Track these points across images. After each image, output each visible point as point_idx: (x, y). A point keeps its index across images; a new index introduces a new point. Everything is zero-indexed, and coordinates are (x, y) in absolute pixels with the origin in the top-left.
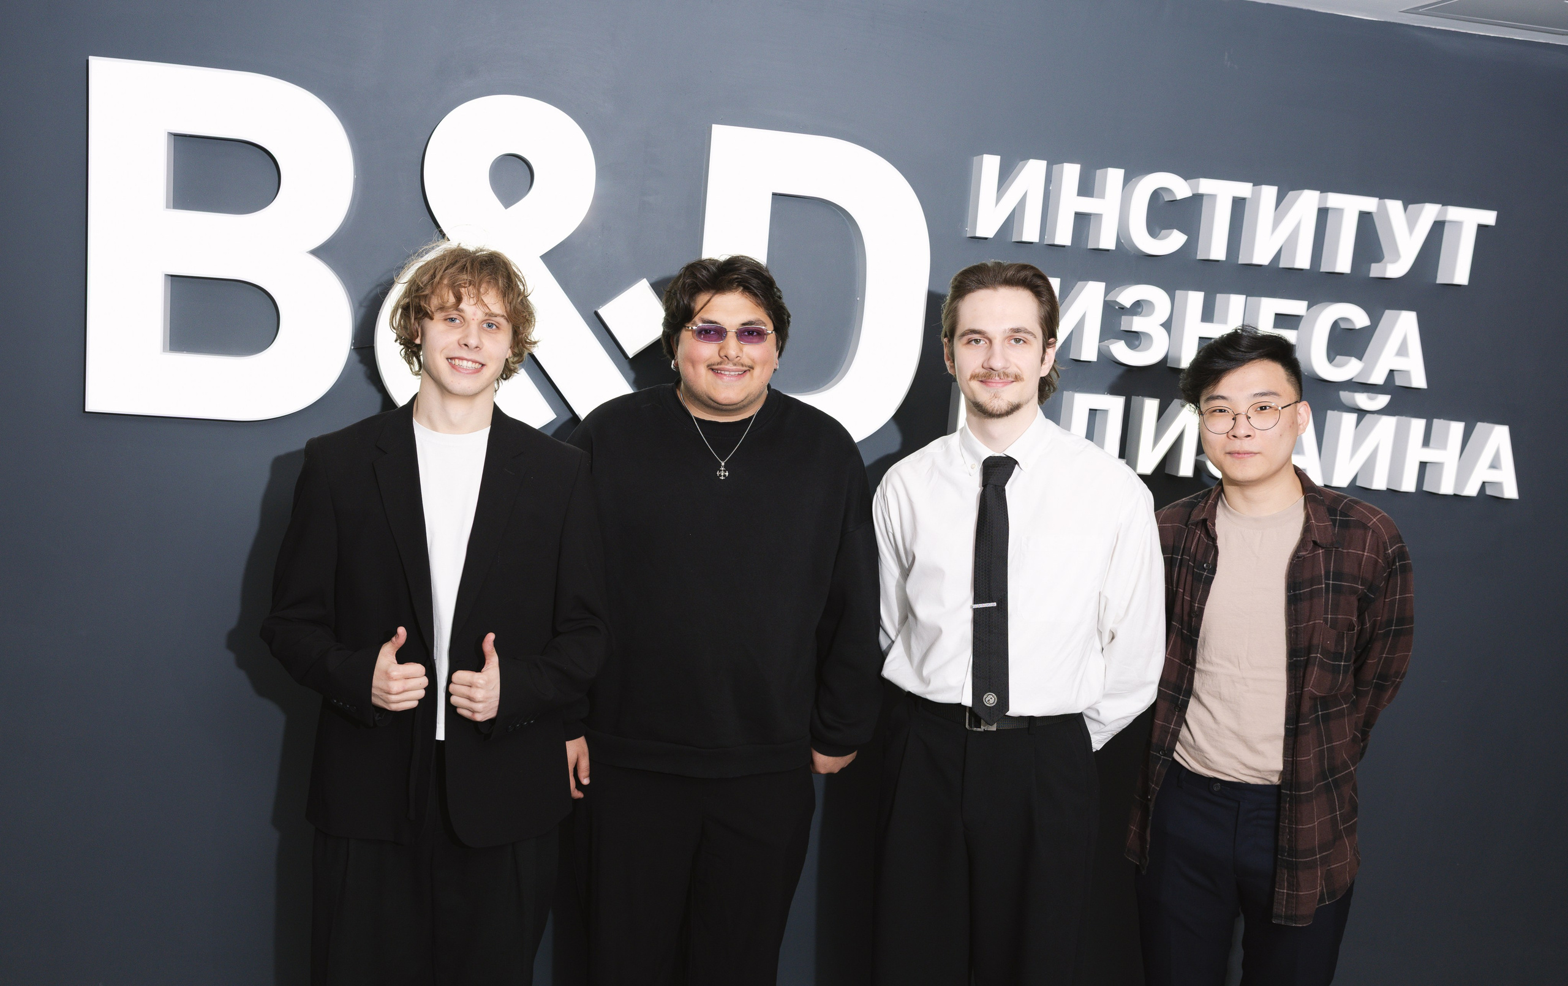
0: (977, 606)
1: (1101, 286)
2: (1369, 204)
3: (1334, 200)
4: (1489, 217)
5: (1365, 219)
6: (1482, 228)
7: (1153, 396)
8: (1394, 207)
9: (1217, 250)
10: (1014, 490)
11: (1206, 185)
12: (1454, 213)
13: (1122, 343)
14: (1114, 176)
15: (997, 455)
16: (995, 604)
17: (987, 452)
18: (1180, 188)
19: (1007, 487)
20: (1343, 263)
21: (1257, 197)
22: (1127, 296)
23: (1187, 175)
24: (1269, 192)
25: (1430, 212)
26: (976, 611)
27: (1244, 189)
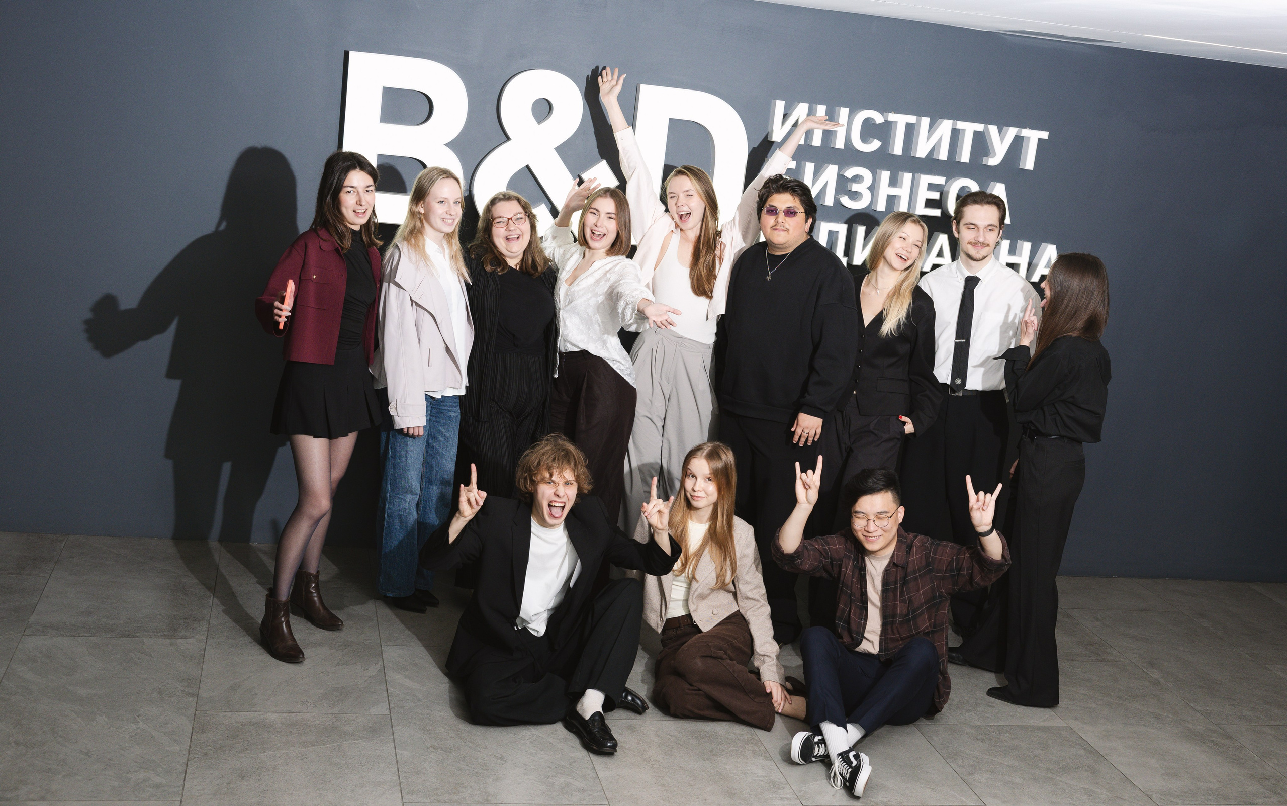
0: (956, 341)
1: (836, 167)
2: (980, 127)
3: (961, 125)
4: (1045, 135)
5: (977, 134)
6: (1040, 140)
7: (863, 224)
8: (993, 129)
9: (898, 150)
10: (978, 291)
11: (892, 117)
12: (1025, 132)
13: (846, 197)
14: (844, 112)
15: (972, 275)
16: (964, 341)
17: (968, 274)
18: (878, 118)
19: (975, 290)
20: (965, 157)
21: (919, 122)
22: (850, 173)
23: (882, 111)
24: (925, 121)
25: (1012, 132)
26: (956, 343)
27: (912, 119)
